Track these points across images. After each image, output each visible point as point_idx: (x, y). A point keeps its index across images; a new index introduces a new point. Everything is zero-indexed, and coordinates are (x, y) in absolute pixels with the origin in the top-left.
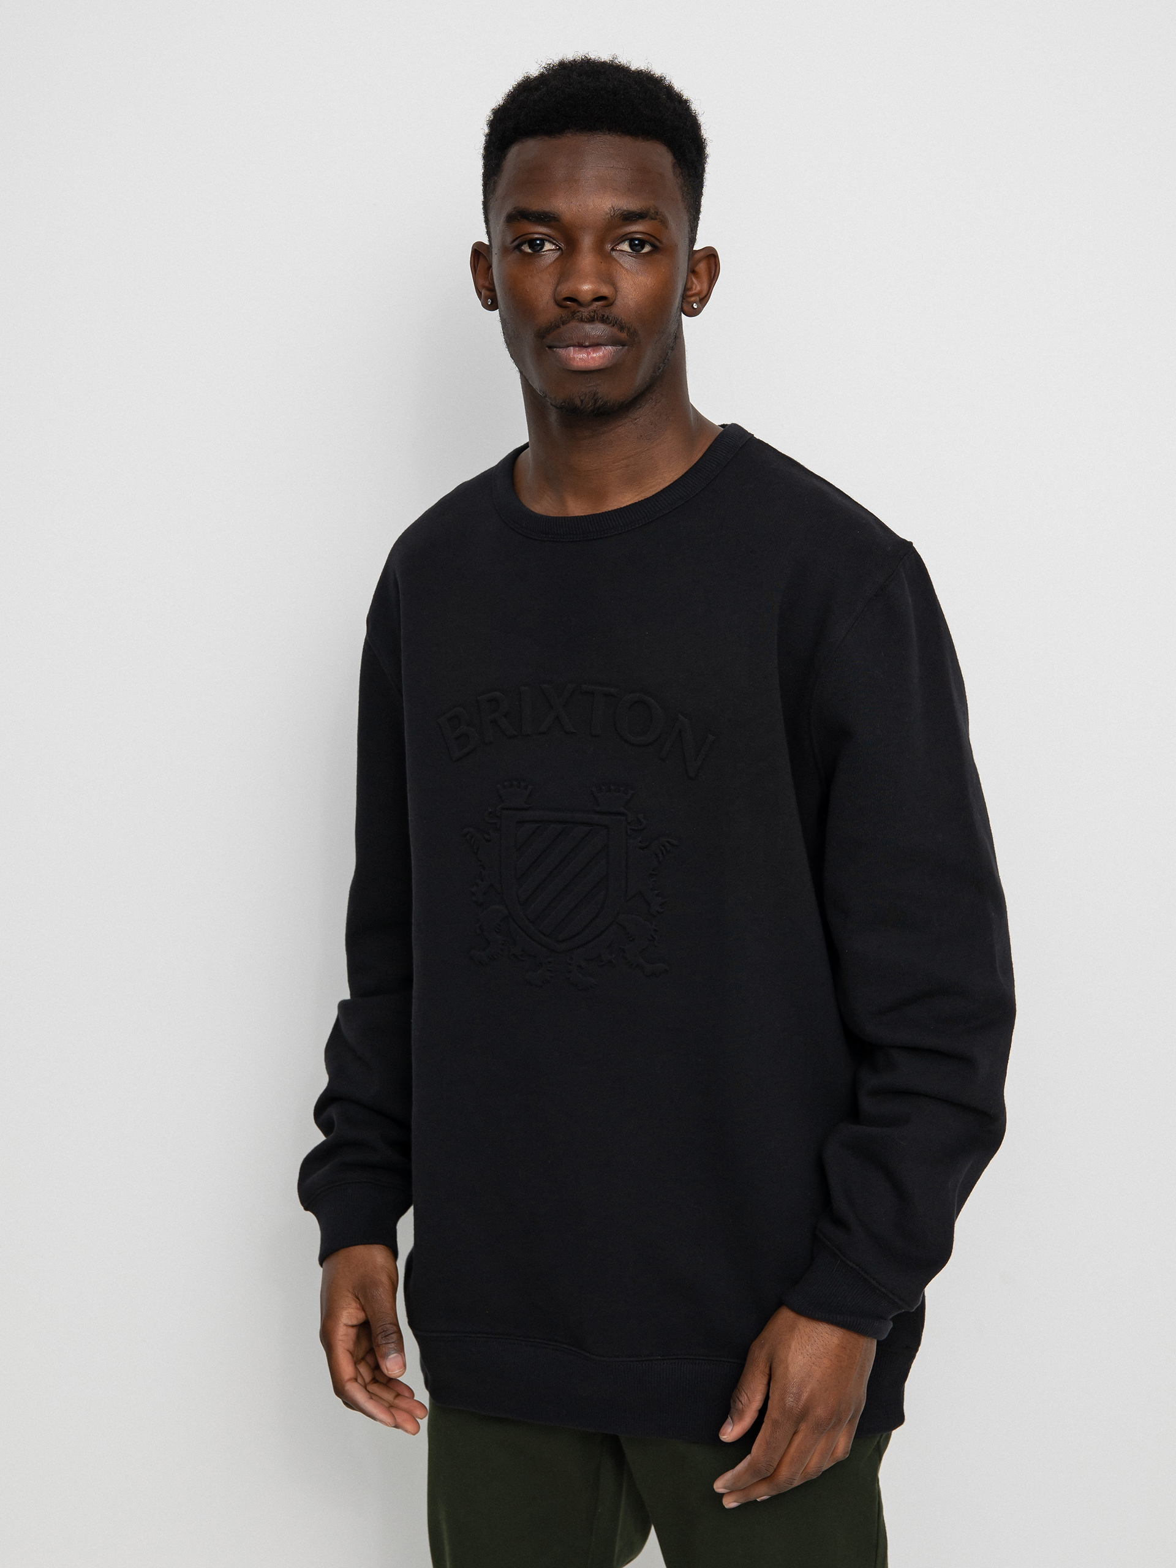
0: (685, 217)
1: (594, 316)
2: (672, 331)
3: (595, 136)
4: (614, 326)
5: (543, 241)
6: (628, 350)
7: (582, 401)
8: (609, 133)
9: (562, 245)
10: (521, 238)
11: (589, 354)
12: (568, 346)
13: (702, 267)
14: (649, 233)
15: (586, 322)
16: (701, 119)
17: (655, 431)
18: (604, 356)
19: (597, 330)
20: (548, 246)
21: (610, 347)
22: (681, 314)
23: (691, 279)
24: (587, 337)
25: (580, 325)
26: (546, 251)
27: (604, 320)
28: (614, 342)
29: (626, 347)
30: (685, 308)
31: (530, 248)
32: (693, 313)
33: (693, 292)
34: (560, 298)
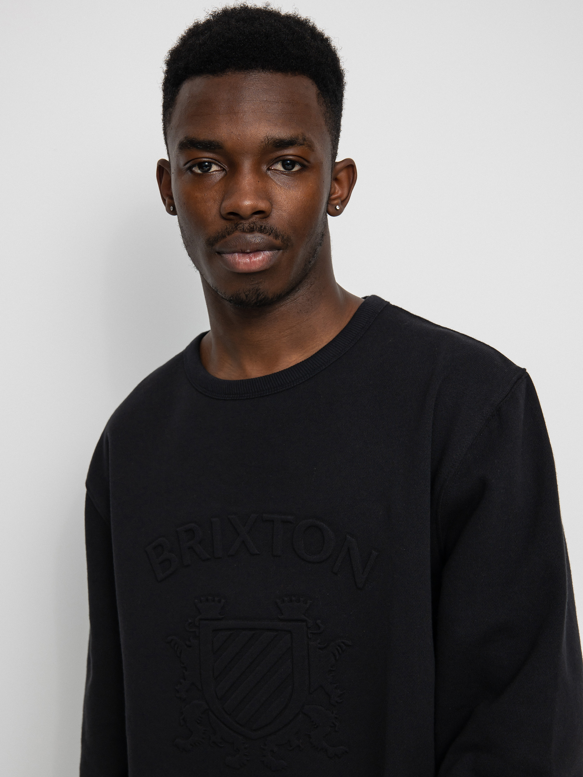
0: (328, 139)
1: (254, 227)
2: (319, 231)
3: (251, 73)
4: (270, 234)
5: (210, 164)
6: (283, 253)
7: (247, 296)
8: (263, 71)
9: (226, 167)
10: (193, 161)
11: (250, 258)
12: (234, 252)
13: (343, 175)
14: (299, 155)
15: (247, 232)
16: (340, 54)
17: (312, 306)
18: (263, 260)
19: (257, 238)
20: (214, 168)
21: (268, 252)
22: (326, 214)
23: (334, 185)
24: (249, 243)
25: (244, 234)
26: (213, 172)
27: (262, 230)
28: (271, 248)
29: (281, 251)
30: (331, 209)
31: (199, 169)
32: (336, 213)
33: (336, 195)
34: (224, 213)
